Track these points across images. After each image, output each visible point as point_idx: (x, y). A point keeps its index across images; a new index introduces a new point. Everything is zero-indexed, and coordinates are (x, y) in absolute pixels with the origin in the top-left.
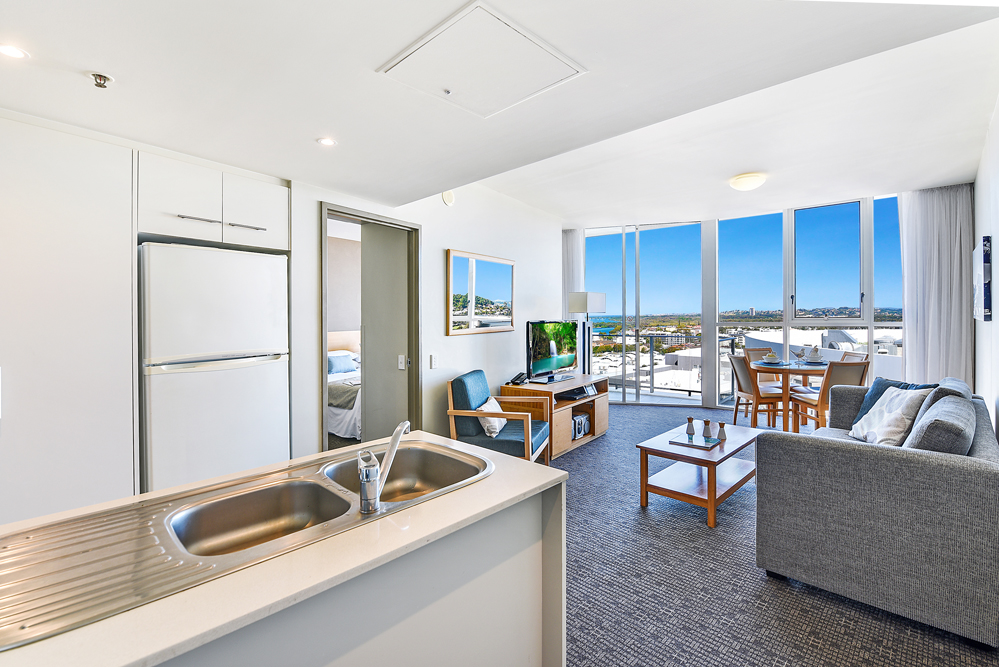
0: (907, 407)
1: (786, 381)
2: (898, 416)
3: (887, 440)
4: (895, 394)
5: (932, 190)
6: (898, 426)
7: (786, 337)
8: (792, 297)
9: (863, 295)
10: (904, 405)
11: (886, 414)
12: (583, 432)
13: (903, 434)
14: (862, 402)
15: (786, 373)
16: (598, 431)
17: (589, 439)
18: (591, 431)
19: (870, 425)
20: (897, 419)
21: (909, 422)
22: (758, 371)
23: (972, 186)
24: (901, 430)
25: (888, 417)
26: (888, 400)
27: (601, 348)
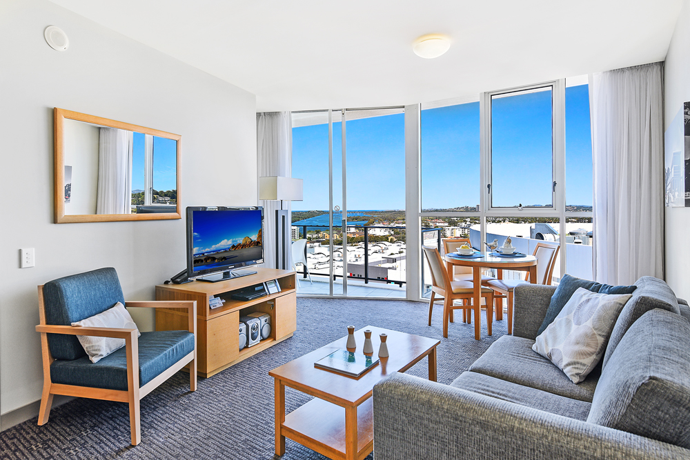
0: (600, 318)
1: (477, 274)
2: (589, 331)
3: (575, 363)
4: (584, 298)
5: (622, 70)
6: (588, 345)
7: (482, 228)
8: (489, 186)
9: (555, 184)
10: (594, 316)
11: (574, 327)
12: (259, 338)
13: (594, 357)
14: (548, 305)
15: (477, 267)
16: (281, 335)
17: (268, 344)
18: (272, 335)
19: (555, 339)
20: (586, 335)
21: (601, 340)
22: (453, 264)
23: (662, 64)
24: (592, 350)
25: (577, 331)
26: (576, 305)
27: (357, 238)
